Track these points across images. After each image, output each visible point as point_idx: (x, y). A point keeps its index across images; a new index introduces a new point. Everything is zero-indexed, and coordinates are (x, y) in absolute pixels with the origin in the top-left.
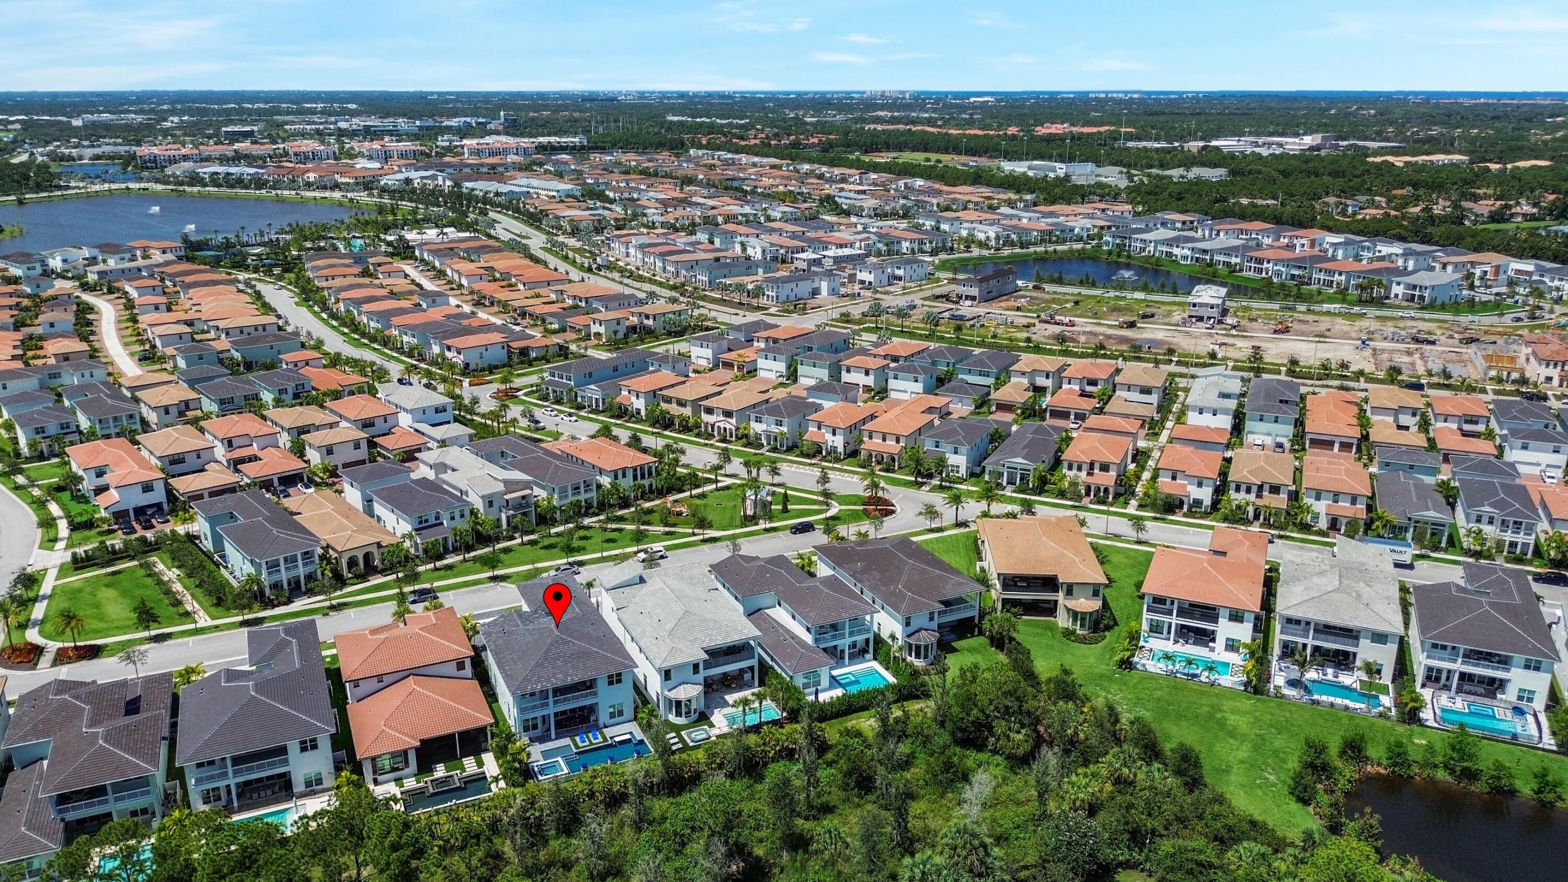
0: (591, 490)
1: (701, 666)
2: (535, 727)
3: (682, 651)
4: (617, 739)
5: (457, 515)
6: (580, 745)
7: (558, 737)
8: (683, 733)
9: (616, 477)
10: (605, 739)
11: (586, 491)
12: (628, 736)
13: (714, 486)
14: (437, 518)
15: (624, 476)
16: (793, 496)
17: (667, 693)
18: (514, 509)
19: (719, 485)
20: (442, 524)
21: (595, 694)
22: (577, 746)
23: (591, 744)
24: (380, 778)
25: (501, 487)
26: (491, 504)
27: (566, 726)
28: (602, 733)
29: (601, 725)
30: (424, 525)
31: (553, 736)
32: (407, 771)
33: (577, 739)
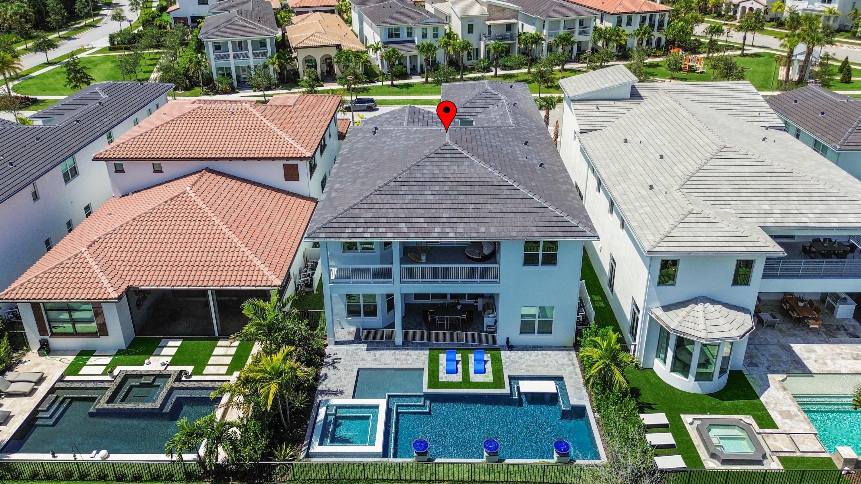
0: (587, 33)
1: (758, 270)
2: (371, 311)
3: (712, 225)
4: (526, 387)
5: (430, 33)
6: (444, 377)
7: (406, 345)
8: (687, 418)
9: (619, 23)
10: (498, 382)
11: (581, 33)
12: (550, 387)
13: (739, 52)
14: (410, 34)
15: (629, 23)
16: (856, 70)
17: (659, 311)
18: (498, 38)
19: (745, 52)
20: (413, 41)
21: (494, 274)
22: (434, 374)
23: (466, 382)
24: (55, 342)
25: (484, 11)
26: (470, 29)
27: (431, 326)
28: (497, 361)
29: (501, 340)
30: (394, 39)
31: (399, 340)
32: (102, 341)
33: (443, 357)
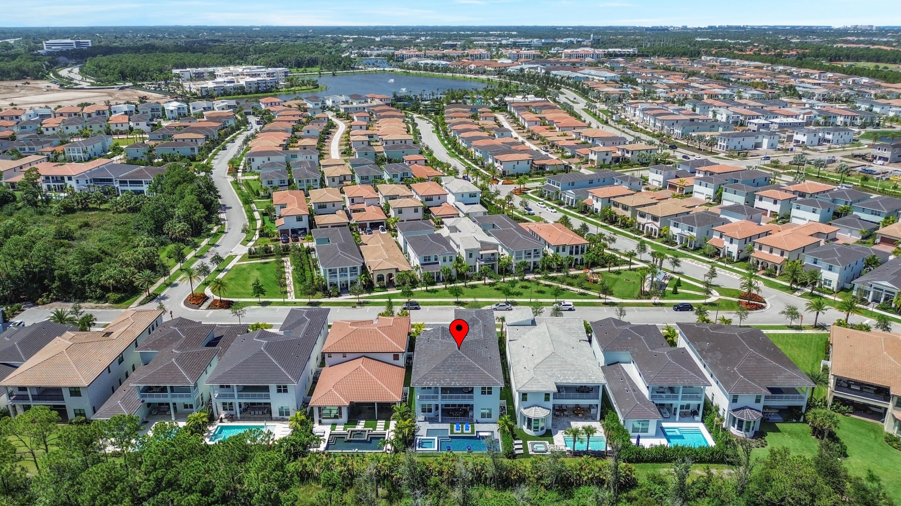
0: (539, 256)
1: (551, 397)
2: (430, 411)
3: (539, 382)
4: (481, 434)
5: (448, 259)
6: (455, 431)
7: (442, 422)
8: (529, 442)
9: (558, 250)
10: (473, 432)
11: (535, 257)
12: (489, 434)
13: (628, 267)
14: (436, 259)
15: (564, 250)
16: (685, 283)
17: (522, 410)
18: (486, 261)
19: (632, 267)
20: (438, 263)
21: (472, 398)
22: (452, 432)
23: (462, 433)
24: (323, 421)
25: (478, 246)
26: (471, 256)
27: (451, 415)
28: (473, 427)
29: (475, 421)
30: (427, 262)
31: (440, 420)
32: (339, 420)
33: (455, 426)
